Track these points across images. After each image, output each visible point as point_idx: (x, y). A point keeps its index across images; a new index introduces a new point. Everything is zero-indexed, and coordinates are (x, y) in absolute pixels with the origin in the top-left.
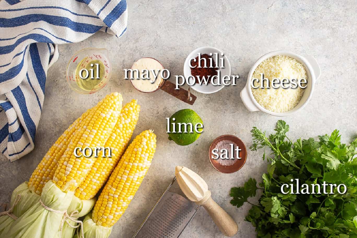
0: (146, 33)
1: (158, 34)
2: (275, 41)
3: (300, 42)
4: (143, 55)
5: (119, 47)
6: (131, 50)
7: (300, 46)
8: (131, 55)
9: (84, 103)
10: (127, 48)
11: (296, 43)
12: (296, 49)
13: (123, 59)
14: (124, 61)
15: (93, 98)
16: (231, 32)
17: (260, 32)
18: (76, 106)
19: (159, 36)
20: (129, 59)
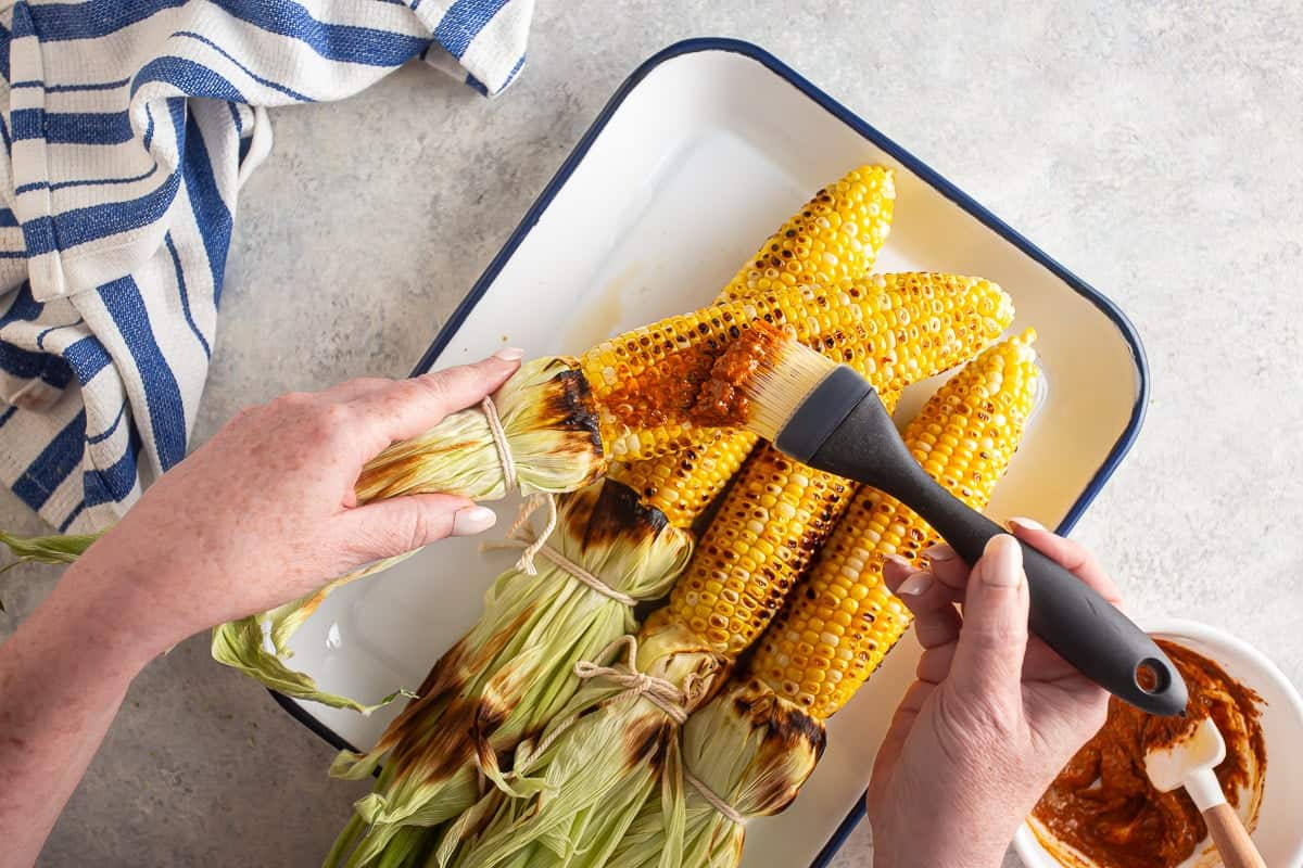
0: (525, 91)
1: (572, 94)
3: (1130, 123)
4: (513, 175)
5: (417, 146)
6: (466, 156)
7: (1133, 139)
8: (464, 177)
9: (281, 367)
10: (447, 150)
11: (1119, 130)
13: (433, 192)
14: (436, 199)
15: (316, 344)
16: (858, 85)
17: (973, 86)
18: (247, 379)
19: (576, 102)
20: (457, 194)
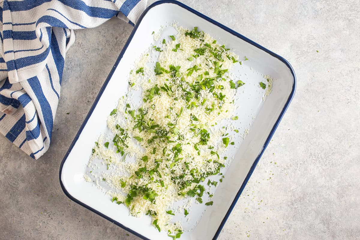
2: (285, 33)
3: (312, 34)
5: (115, 41)
7: (313, 39)
11: (309, 36)
12: (308, 42)
16: (237, 24)
17: (269, 24)
